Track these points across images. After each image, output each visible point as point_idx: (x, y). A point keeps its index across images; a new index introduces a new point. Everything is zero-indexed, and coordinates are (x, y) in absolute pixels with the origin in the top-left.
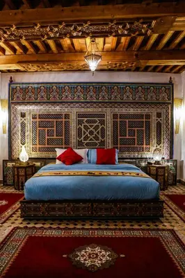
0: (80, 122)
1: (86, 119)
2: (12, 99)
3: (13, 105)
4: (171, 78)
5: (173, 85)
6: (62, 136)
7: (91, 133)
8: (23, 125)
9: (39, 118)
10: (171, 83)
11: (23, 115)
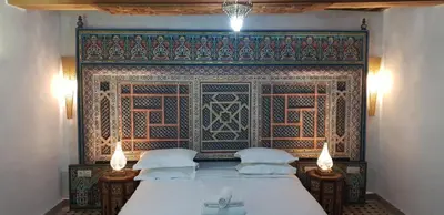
0: (206, 99)
1: (216, 94)
2: (84, 59)
3: (85, 69)
4: (364, 22)
5: (367, 33)
6: (175, 122)
7: (226, 117)
8: (105, 104)
9: (135, 92)
10: (364, 30)
11: (105, 86)
